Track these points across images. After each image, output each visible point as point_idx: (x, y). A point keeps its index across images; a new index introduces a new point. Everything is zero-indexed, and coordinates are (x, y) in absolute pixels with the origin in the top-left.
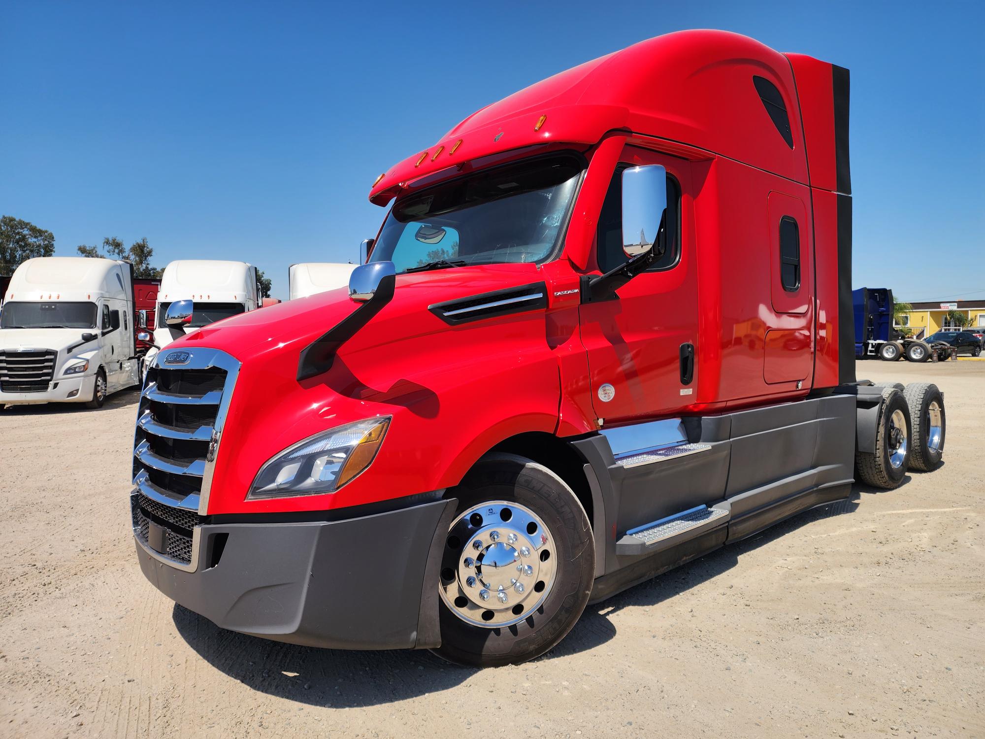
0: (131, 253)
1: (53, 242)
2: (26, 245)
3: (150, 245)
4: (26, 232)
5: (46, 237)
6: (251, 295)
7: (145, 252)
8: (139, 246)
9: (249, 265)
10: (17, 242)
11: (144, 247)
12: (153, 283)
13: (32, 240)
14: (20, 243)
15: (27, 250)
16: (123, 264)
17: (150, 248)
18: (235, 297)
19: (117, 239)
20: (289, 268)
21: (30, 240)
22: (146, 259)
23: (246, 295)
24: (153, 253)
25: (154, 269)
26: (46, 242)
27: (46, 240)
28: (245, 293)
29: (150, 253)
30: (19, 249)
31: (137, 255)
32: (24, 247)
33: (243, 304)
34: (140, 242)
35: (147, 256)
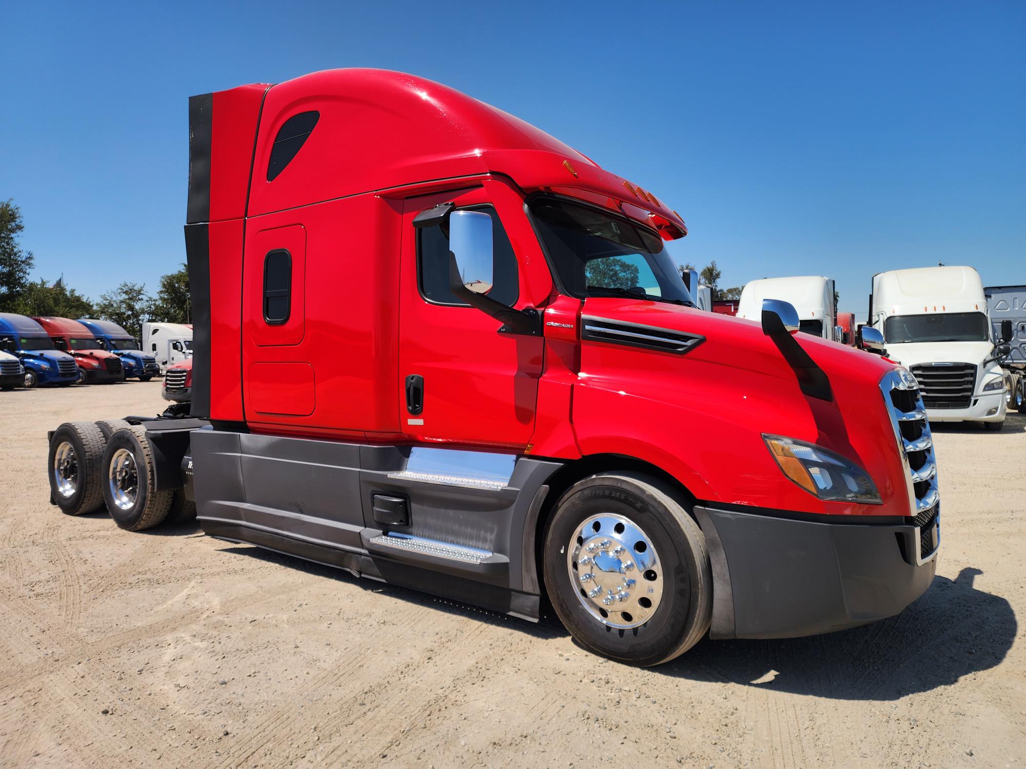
0: (702, 277)
1: (638, 275)
2: (618, 279)
3: (719, 268)
4: (618, 268)
5: (632, 270)
6: (829, 311)
7: (714, 274)
8: (709, 270)
9: (827, 278)
10: (611, 278)
11: (713, 270)
12: (727, 304)
13: (622, 275)
14: (613, 278)
15: (618, 284)
16: (705, 289)
17: (718, 271)
18: (813, 313)
19: (690, 265)
20: (873, 278)
21: (620, 275)
22: (714, 281)
23: (824, 311)
24: (721, 275)
25: (721, 291)
26: (633, 275)
27: (632, 273)
28: (823, 309)
29: (718, 275)
30: (612, 284)
31: (706, 278)
32: (615, 281)
33: (821, 321)
34: (710, 266)
35: (716, 279)
